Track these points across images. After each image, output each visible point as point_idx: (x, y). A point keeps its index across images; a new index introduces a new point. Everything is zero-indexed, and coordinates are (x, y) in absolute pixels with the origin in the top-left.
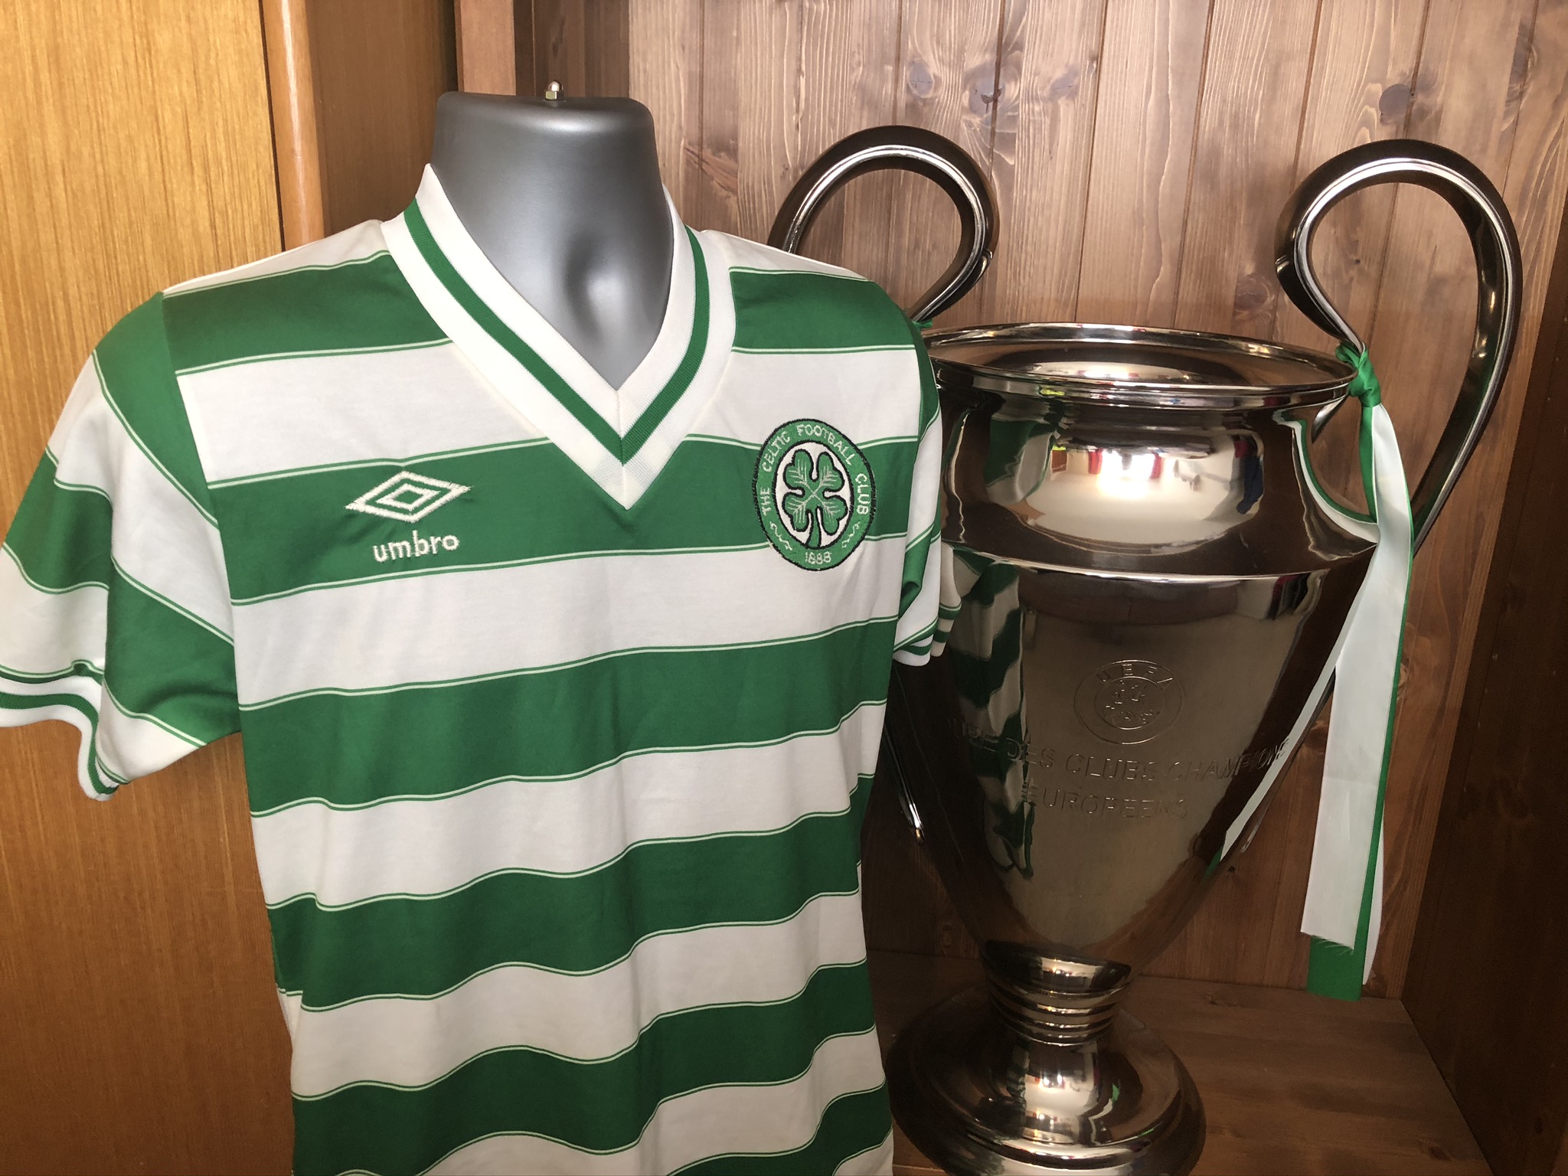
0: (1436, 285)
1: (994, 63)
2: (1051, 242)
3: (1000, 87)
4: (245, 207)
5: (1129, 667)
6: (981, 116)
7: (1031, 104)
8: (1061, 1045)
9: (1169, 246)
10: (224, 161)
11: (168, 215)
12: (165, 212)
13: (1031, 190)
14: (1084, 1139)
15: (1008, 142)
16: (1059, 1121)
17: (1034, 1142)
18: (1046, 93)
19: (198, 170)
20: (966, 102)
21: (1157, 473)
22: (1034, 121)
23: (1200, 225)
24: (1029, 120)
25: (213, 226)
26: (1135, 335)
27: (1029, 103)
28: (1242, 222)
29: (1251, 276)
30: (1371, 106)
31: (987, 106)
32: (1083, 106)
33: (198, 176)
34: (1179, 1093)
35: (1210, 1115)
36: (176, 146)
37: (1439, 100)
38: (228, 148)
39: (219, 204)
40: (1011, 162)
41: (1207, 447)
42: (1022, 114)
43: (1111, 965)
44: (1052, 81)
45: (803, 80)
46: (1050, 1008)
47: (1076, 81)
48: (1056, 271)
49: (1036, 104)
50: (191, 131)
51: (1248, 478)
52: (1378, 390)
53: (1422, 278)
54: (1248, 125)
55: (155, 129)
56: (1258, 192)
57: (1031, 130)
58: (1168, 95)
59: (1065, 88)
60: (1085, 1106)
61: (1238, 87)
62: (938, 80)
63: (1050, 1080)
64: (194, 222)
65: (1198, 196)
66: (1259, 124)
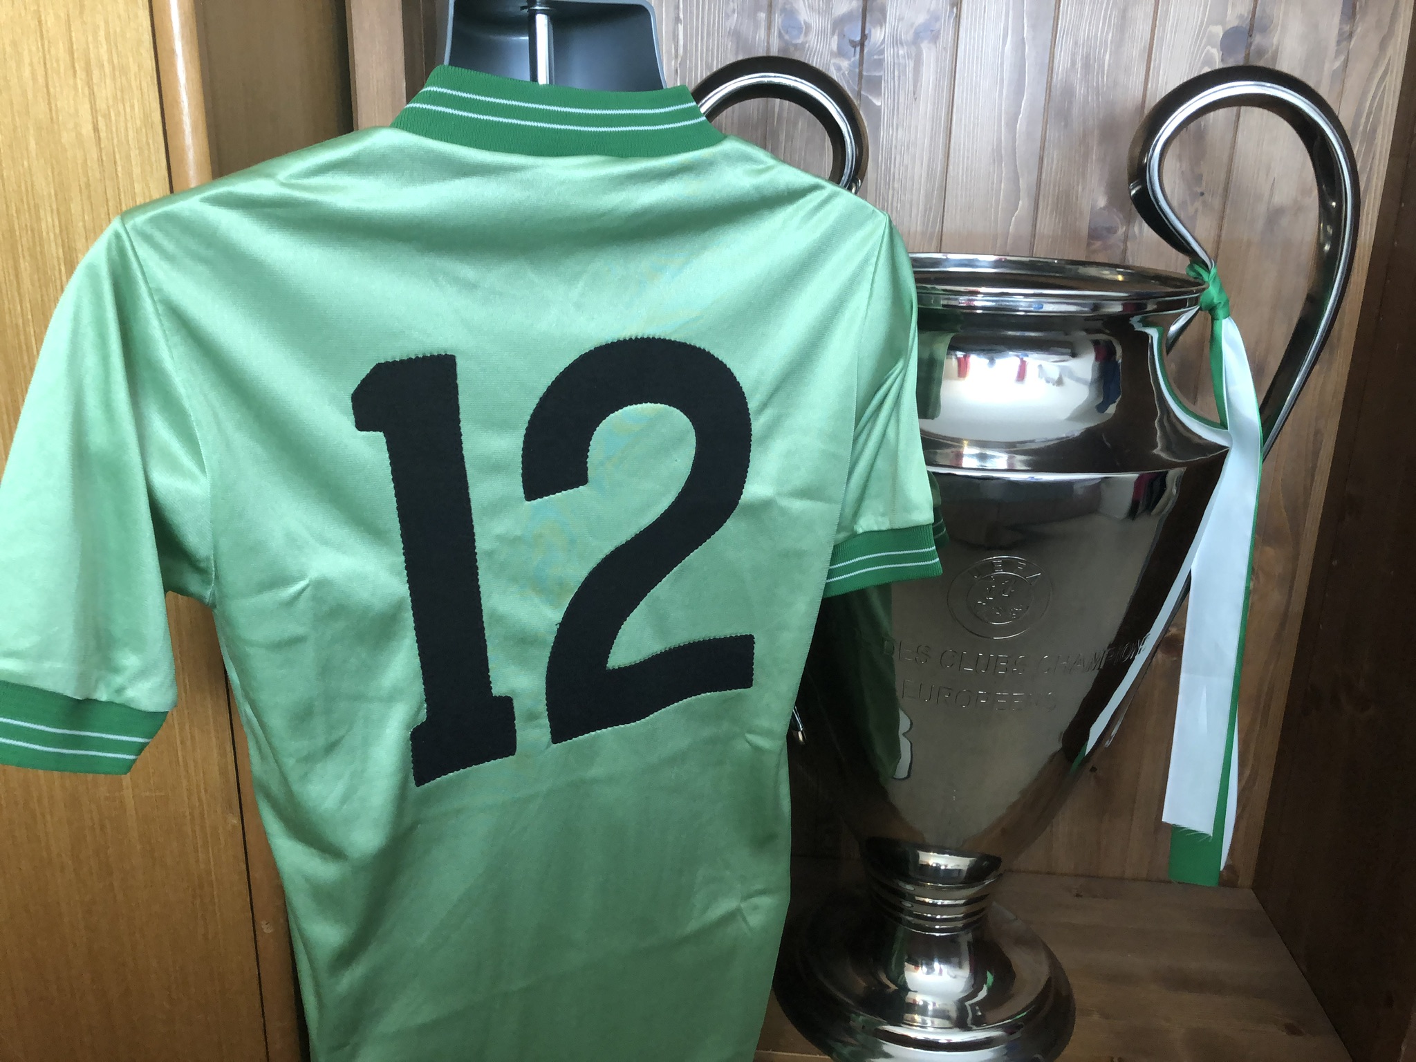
0: (1275, 215)
1: (861, 10)
2: (916, 178)
3: (867, 32)
4: (128, 110)
5: (999, 563)
6: (850, 59)
7: (895, 48)
8: (937, 935)
9: (1026, 182)
10: (106, 64)
11: (52, 119)
12: (49, 116)
13: (897, 129)
14: (961, 1023)
15: (875, 85)
16: (937, 1006)
17: (914, 1028)
18: (908, 36)
19: (81, 74)
20: (834, 46)
21: (1021, 375)
22: (899, 64)
23: (1055, 162)
24: (894, 63)
25: (96, 129)
26: (997, 264)
27: (893, 47)
28: (1094, 157)
29: (1104, 208)
30: (1213, 47)
31: (855, 50)
32: (945, 49)
33: (81, 79)
34: (1049, 980)
35: (1080, 998)
36: (60, 51)
37: (1275, 41)
38: (110, 52)
39: (101, 105)
40: (877, 103)
41: (1070, 351)
42: (888, 55)
43: (985, 857)
44: (914, 27)
45: (681, 27)
46: (927, 900)
47: (937, 26)
48: (921, 207)
49: (900, 48)
50: (73, 34)
51: (1107, 380)
52: (1227, 302)
53: (1262, 209)
54: (1099, 66)
55: (38, 34)
56: (1109, 129)
57: (896, 73)
58: (1023, 38)
59: (927, 33)
60: (962, 992)
61: (1089, 30)
62: (808, 27)
63: (927, 967)
64: (77, 125)
65: (1052, 134)
66: (1109, 65)
